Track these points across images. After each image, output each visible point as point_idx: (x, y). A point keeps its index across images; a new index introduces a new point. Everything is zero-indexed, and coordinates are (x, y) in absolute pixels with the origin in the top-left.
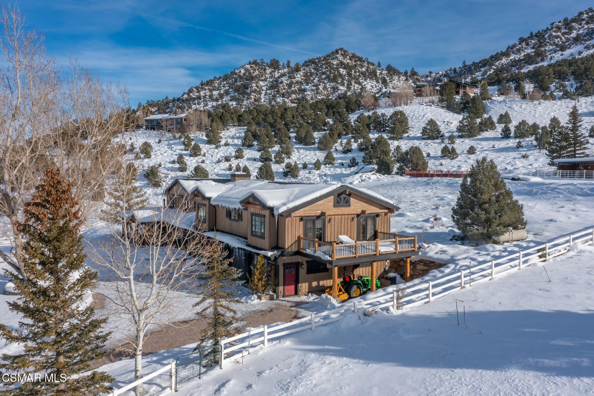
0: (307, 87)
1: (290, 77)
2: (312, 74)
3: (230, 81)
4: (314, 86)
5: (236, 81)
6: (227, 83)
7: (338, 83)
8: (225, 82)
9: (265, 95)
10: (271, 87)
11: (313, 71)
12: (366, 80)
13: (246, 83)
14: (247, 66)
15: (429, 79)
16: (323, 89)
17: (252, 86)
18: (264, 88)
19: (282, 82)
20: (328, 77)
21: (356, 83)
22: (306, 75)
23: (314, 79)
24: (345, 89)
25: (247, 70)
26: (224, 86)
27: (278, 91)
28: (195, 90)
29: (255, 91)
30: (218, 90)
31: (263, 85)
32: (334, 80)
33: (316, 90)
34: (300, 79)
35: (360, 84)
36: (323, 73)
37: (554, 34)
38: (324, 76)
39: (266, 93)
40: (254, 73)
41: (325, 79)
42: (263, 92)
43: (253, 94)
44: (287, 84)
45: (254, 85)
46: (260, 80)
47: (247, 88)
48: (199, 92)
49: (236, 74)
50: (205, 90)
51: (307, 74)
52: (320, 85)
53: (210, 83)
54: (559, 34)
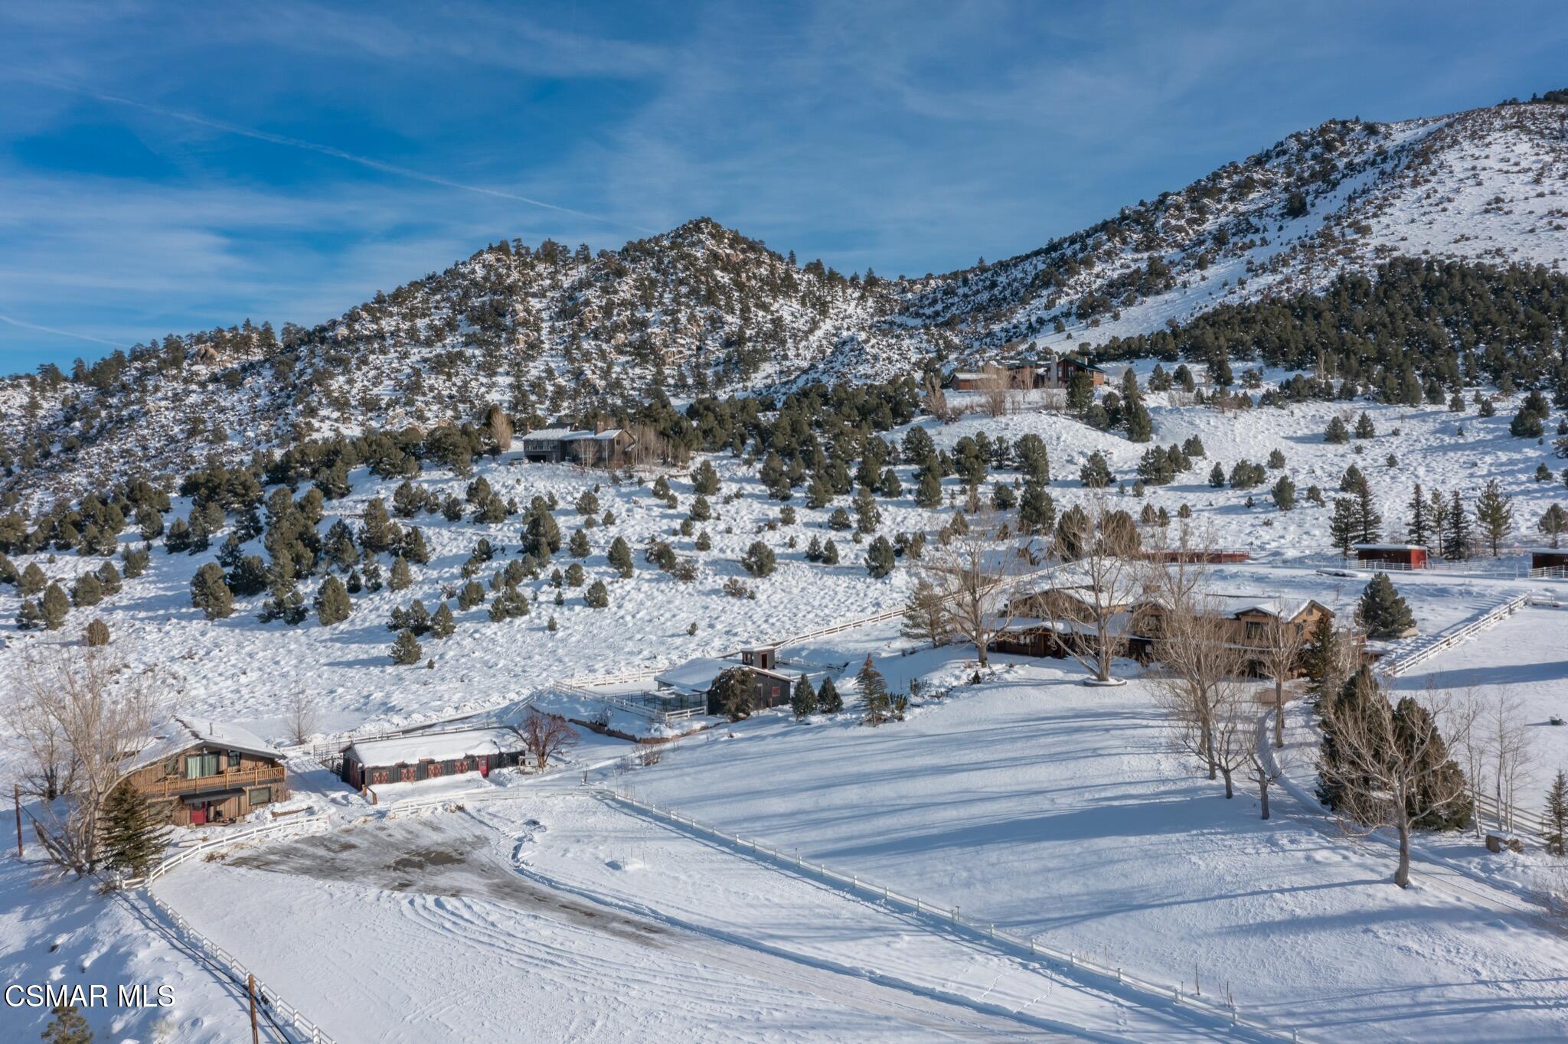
0: (649, 315)
1: (605, 291)
2: (653, 283)
3: (453, 295)
4: (666, 313)
5: (466, 295)
6: (443, 300)
7: (719, 307)
8: (438, 297)
9: (550, 333)
10: (563, 314)
11: (653, 274)
12: (774, 298)
13: (498, 301)
14: (485, 256)
15: (910, 295)
16: (689, 321)
17: (514, 310)
18: (545, 315)
19: (587, 303)
20: (694, 292)
21: (756, 306)
22: (640, 285)
23: (661, 296)
24: (738, 321)
25: (487, 267)
26: (436, 308)
27: (581, 324)
28: (364, 314)
29: (525, 323)
30: (424, 315)
31: (539, 306)
32: (709, 299)
33: (672, 321)
34: (628, 296)
35: (765, 307)
36: (681, 282)
37: (1173, 222)
38: (684, 290)
39: (552, 328)
40: (508, 276)
41: (687, 296)
42: (544, 325)
43: (520, 330)
44: (600, 307)
45: (519, 307)
46: (527, 294)
47: (504, 316)
48: (375, 320)
49: (463, 276)
50: (391, 315)
51: (642, 284)
52: (679, 311)
53: (398, 297)
54: (1183, 222)
